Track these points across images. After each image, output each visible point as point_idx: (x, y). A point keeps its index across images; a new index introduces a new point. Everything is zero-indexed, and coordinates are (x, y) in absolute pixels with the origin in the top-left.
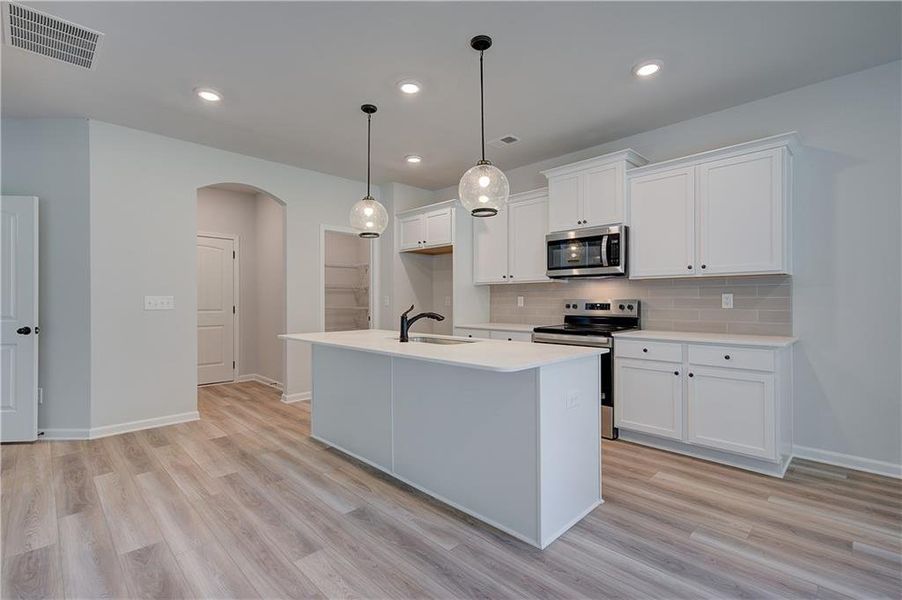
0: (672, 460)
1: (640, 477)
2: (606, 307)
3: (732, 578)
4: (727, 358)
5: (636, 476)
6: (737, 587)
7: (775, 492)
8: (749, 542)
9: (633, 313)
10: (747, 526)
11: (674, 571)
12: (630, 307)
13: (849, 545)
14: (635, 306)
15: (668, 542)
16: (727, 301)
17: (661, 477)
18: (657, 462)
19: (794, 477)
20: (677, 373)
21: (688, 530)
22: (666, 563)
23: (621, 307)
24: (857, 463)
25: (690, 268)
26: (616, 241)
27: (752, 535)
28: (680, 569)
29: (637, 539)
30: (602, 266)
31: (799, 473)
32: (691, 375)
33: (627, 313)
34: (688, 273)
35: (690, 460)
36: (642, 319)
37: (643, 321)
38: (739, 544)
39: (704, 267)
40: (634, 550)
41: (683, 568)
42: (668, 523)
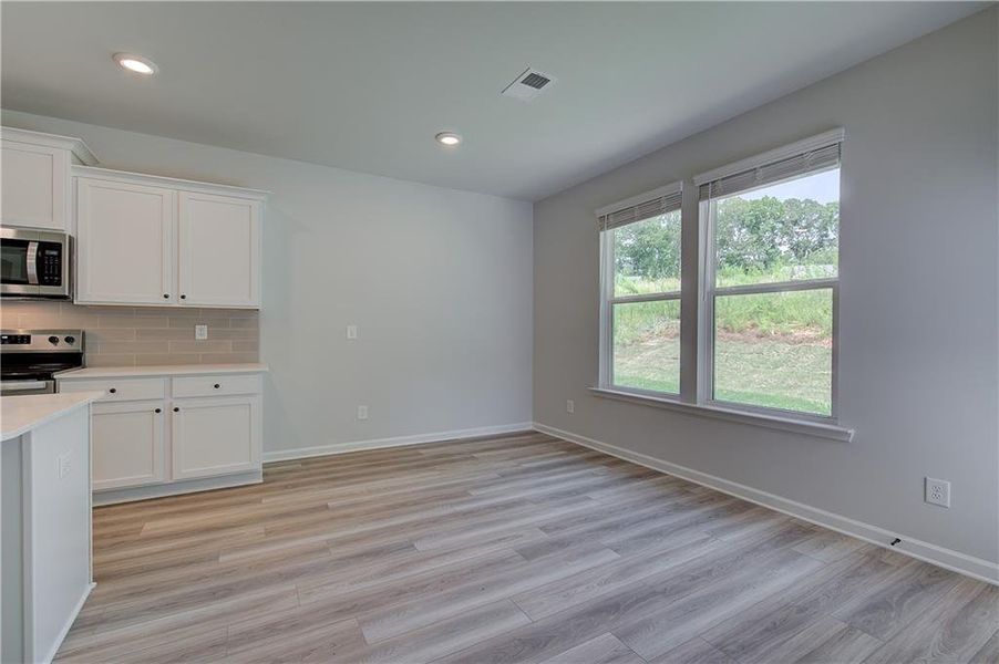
0: (155, 506)
1: (125, 538)
2: (26, 339)
3: (273, 570)
4: (216, 386)
5: (120, 539)
6: (281, 574)
7: (263, 494)
8: (269, 539)
9: (74, 348)
10: (260, 528)
11: (223, 596)
12: (69, 340)
13: (327, 507)
14: (78, 339)
15: (201, 578)
16: (202, 332)
17: (150, 527)
18: (139, 515)
19: (271, 477)
20: (158, 411)
21: (214, 558)
22: (214, 595)
23: (53, 340)
24: (302, 453)
25: (166, 296)
26: (55, 253)
27: (268, 533)
28: (228, 591)
29: (166, 595)
30: (26, 283)
31: (272, 474)
32: (176, 410)
33: (62, 347)
34: (163, 302)
35: (174, 499)
36: (87, 355)
37: (87, 357)
38: (262, 544)
39: (183, 297)
40: (172, 605)
41: (230, 590)
42: (191, 563)
